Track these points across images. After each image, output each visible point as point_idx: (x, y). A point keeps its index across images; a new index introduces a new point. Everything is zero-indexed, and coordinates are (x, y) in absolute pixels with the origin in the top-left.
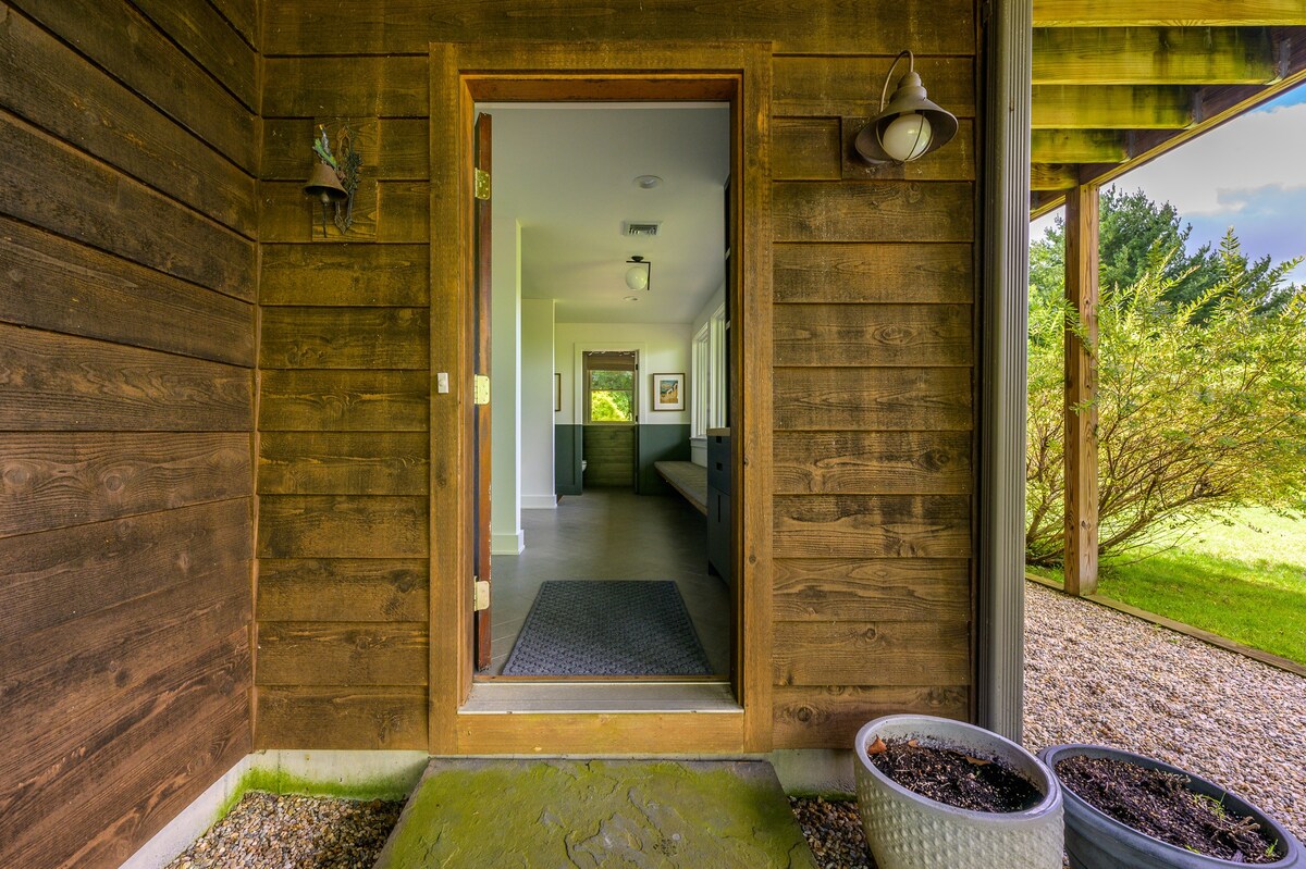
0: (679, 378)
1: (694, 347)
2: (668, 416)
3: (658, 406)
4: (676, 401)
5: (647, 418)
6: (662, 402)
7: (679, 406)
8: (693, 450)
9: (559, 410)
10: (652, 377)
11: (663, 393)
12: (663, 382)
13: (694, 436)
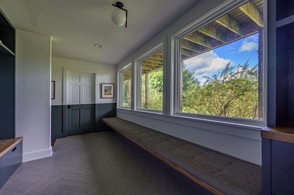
0: (112, 86)
1: (118, 74)
2: (107, 100)
3: (104, 96)
4: (110, 94)
5: (98, 101)
6: (105, 94)
7: (112, 96)
8: (117, 113)
9: (54, 98)
10: (101, 85)
11: (106, 91)
12: (105, 87)
13: (118, 107)
